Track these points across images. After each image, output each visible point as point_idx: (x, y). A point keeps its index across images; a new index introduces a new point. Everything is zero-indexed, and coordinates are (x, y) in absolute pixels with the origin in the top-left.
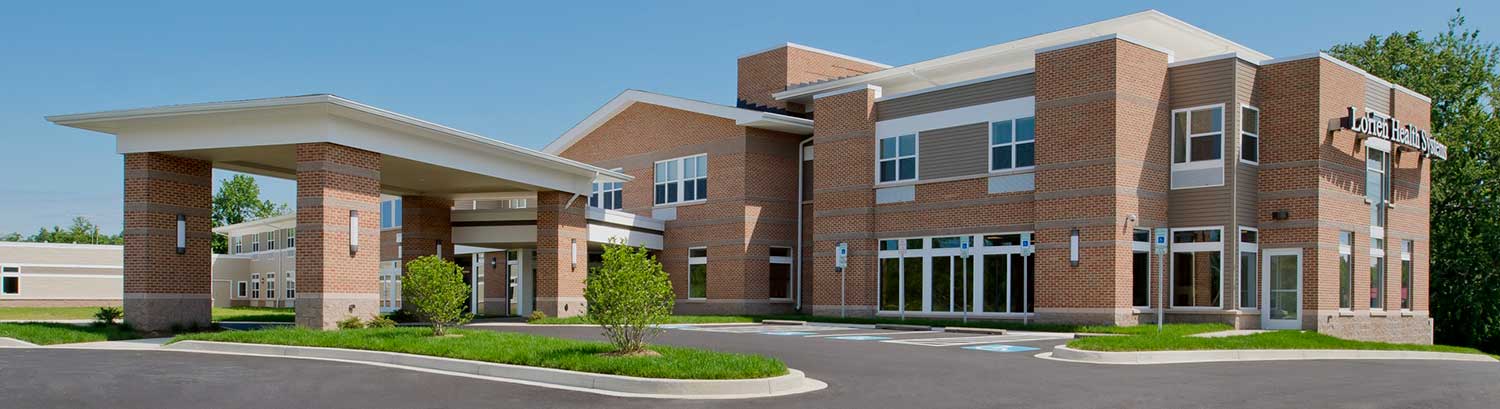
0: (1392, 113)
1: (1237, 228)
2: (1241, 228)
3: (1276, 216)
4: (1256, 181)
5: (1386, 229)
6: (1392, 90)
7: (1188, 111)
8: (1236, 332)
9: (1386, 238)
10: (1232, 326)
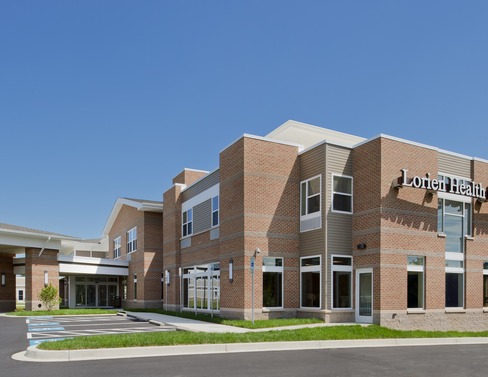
0: (472, 177)
1: (329, 256)
2: (333, 256)
3: (359, 247)
4: (349, 225)
5: (465, 254)
6: (472, 162)
7: (306, 181)
8: (327, 324)
9: (465, 260)
10: (323, 320)
